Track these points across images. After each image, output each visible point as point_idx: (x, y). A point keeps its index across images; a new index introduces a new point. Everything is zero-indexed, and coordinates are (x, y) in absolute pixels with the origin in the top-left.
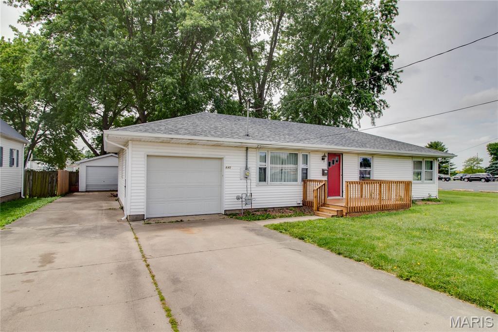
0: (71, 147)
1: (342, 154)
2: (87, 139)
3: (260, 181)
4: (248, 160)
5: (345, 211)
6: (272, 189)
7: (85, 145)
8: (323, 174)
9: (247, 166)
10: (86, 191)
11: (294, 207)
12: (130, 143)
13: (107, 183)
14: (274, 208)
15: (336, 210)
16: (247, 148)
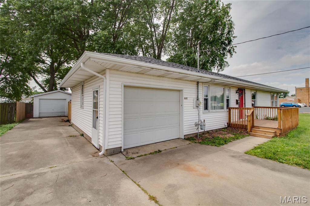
0: (26, 87)
1: (245, 89)
2: (38, 80)
3: (205, 109)
4: (199, 92)
5: (278, 132)
6: (211, 115)
7: (37, 85)
8: (237, 103)
9: (198, 97)
10: (39, 117)
11: (223, 128)
12: (108, 71)
13: (55, 111)
14: (212, 130)
15: (274, 131)
16: (198, 82)
